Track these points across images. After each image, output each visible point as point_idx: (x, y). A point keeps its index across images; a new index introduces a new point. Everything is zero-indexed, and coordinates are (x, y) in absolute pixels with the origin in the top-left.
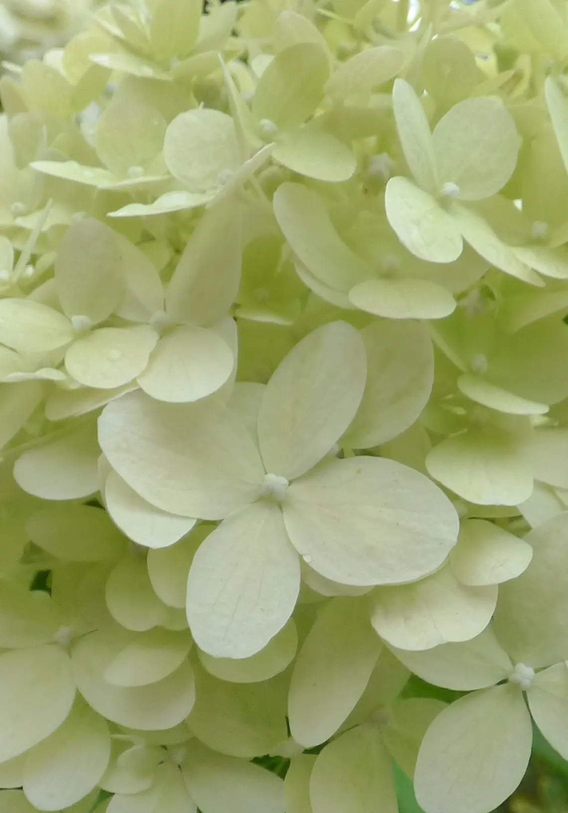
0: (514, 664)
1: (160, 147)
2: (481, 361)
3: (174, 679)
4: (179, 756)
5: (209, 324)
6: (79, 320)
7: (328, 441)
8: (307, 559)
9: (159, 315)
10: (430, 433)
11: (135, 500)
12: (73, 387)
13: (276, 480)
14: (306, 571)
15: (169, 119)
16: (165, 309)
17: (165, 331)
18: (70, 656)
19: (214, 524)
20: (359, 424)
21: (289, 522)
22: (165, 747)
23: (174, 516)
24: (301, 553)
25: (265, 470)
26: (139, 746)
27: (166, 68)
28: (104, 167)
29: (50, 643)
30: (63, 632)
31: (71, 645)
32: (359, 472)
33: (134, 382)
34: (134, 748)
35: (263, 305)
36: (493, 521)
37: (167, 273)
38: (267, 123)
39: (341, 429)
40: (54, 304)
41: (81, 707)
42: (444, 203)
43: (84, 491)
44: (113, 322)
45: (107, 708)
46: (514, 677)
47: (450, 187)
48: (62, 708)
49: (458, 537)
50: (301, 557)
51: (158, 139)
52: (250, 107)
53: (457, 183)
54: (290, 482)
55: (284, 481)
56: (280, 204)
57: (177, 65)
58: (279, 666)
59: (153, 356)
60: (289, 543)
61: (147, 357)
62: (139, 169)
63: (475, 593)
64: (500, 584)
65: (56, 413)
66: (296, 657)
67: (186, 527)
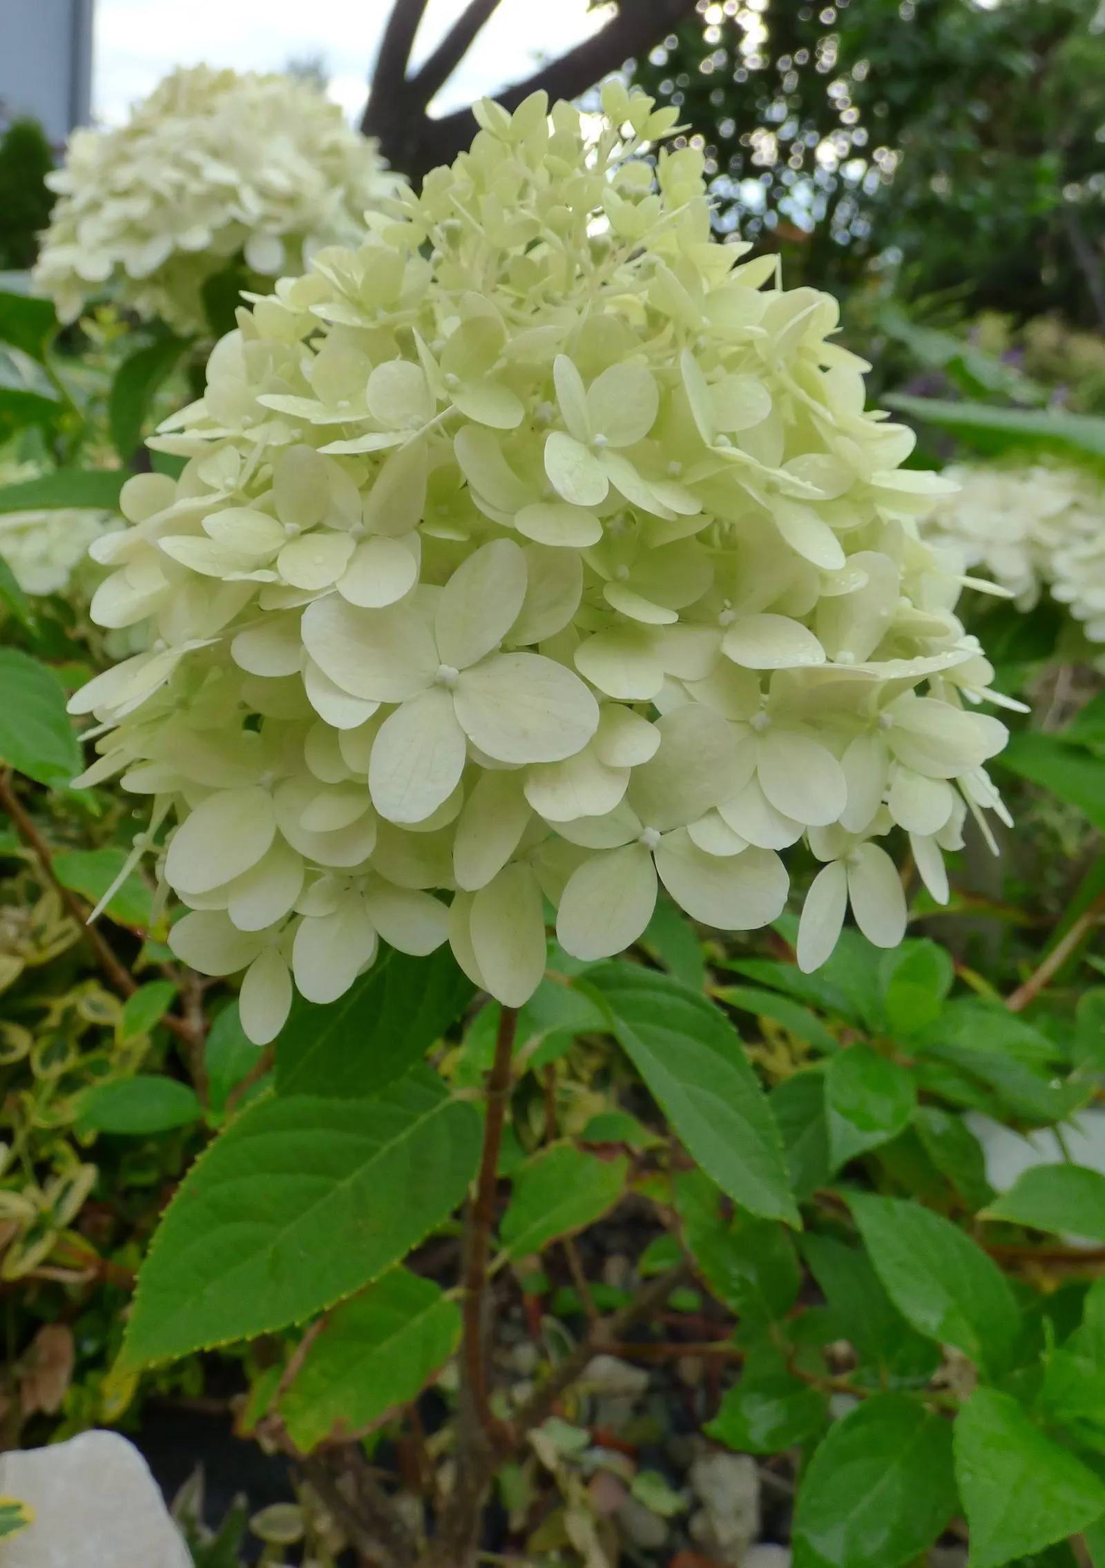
0: (644, 827)
1: (365, 386)
2: (624, 571)
3: (361, 824)
4: (362, 885)
5: (397, 536)
6: (292, 527)
7: (493, 639)
8: (471, 738)
9: (358, 526)
10: (580, 630)
11: (330, 686)
12: (283, 584)
13: (448, 671)
14: (471, 747)
15: (375, 365)
16: (362, 522)
17: (362, 540)
18: (273, 795)
19: (395, 706)
20: (520, 625)
21: (458, 705)
22: (351, 877)
23: (361, 700)
24: (467, 732)
25: (440, 661)
26: (327, 878)
27: (374, 318)
28: (318, 399)
29: (257, 785)
30: (268, 776)
31: (274, 787)
32: (518, 665)
33: (334, 585)
34: (323, 879)
35: (445, 519)
36: (630, 706)
37: (366, 488)
38: (451, 376)
39: (503, 630)
40: (270, 511)
41: (280, 841)
42: (595, 451)
43: (288, 671)
44: (317, 528)
45: (303, 847)
46: (644, 839)
47: (600, 438)
48: (265, 841)
49: (598, 726)
50: (466, 736)
51: (365, 377)
52: (438, 360)
53: (605, 435)
54: (460, 671)
55: (454, 671)
56: (459, 443)
57: (383, 316)
58: (448, 819)
59: (350, 561)
60: (459, 726)
61: (346, 563)
62: (345, 403)
63: (613, 771)
64: (632, 768)
65: (268, 605)
66: (461, 812)
67: (372, 709)
